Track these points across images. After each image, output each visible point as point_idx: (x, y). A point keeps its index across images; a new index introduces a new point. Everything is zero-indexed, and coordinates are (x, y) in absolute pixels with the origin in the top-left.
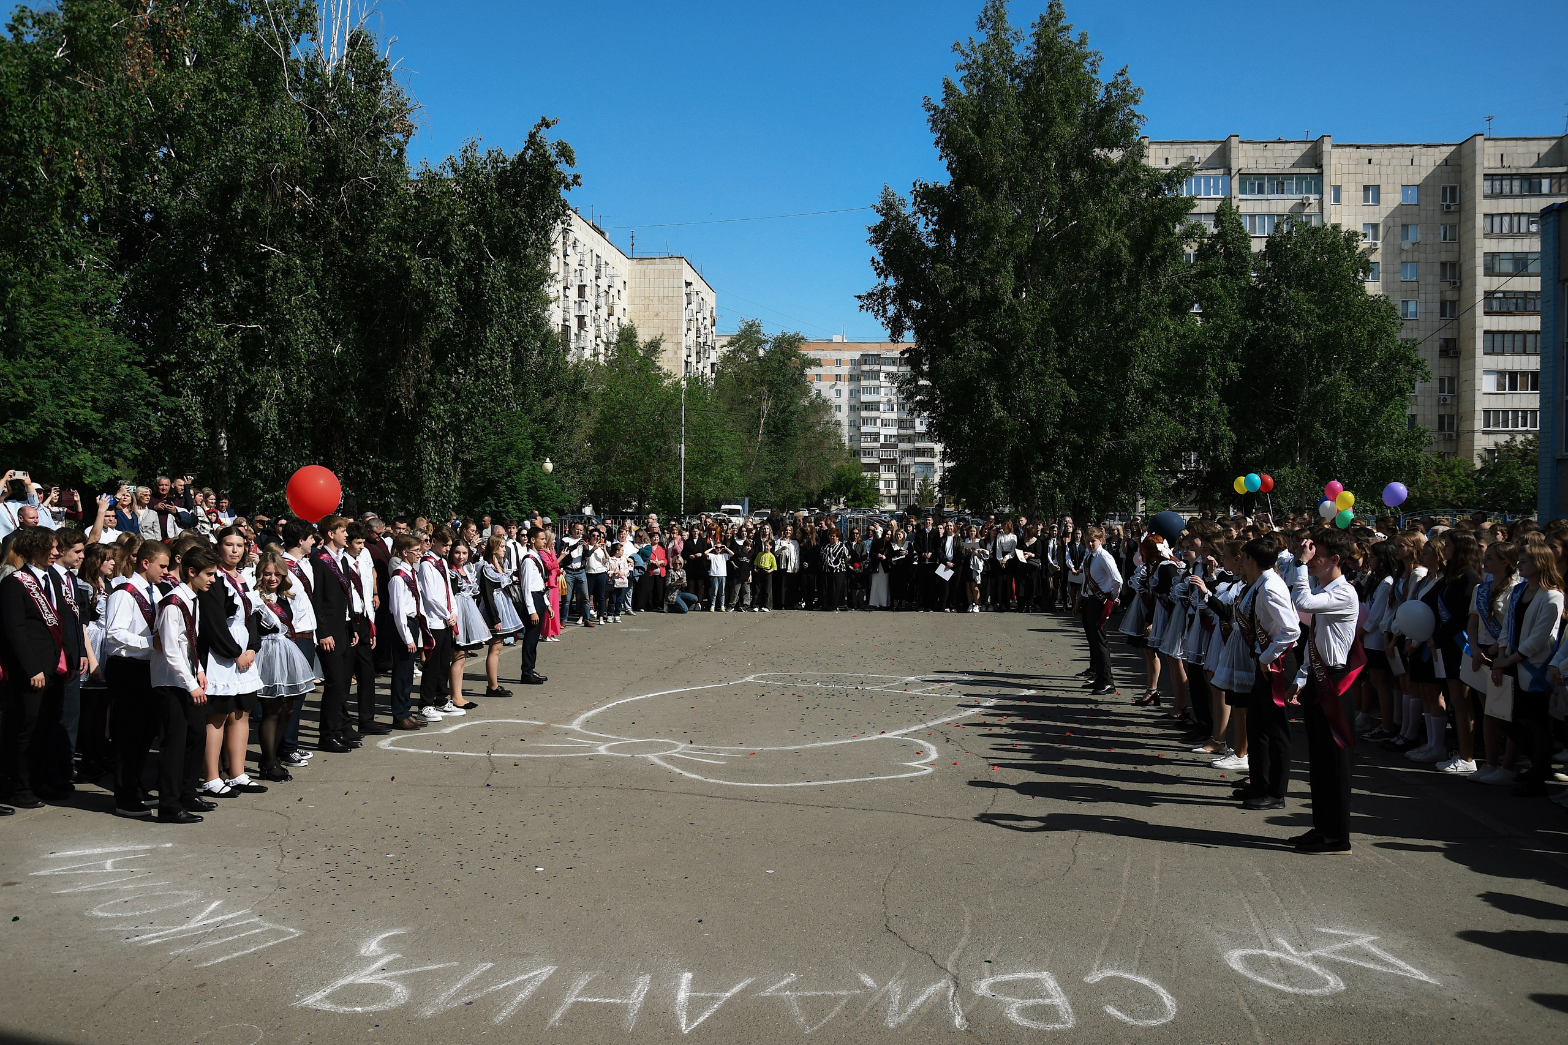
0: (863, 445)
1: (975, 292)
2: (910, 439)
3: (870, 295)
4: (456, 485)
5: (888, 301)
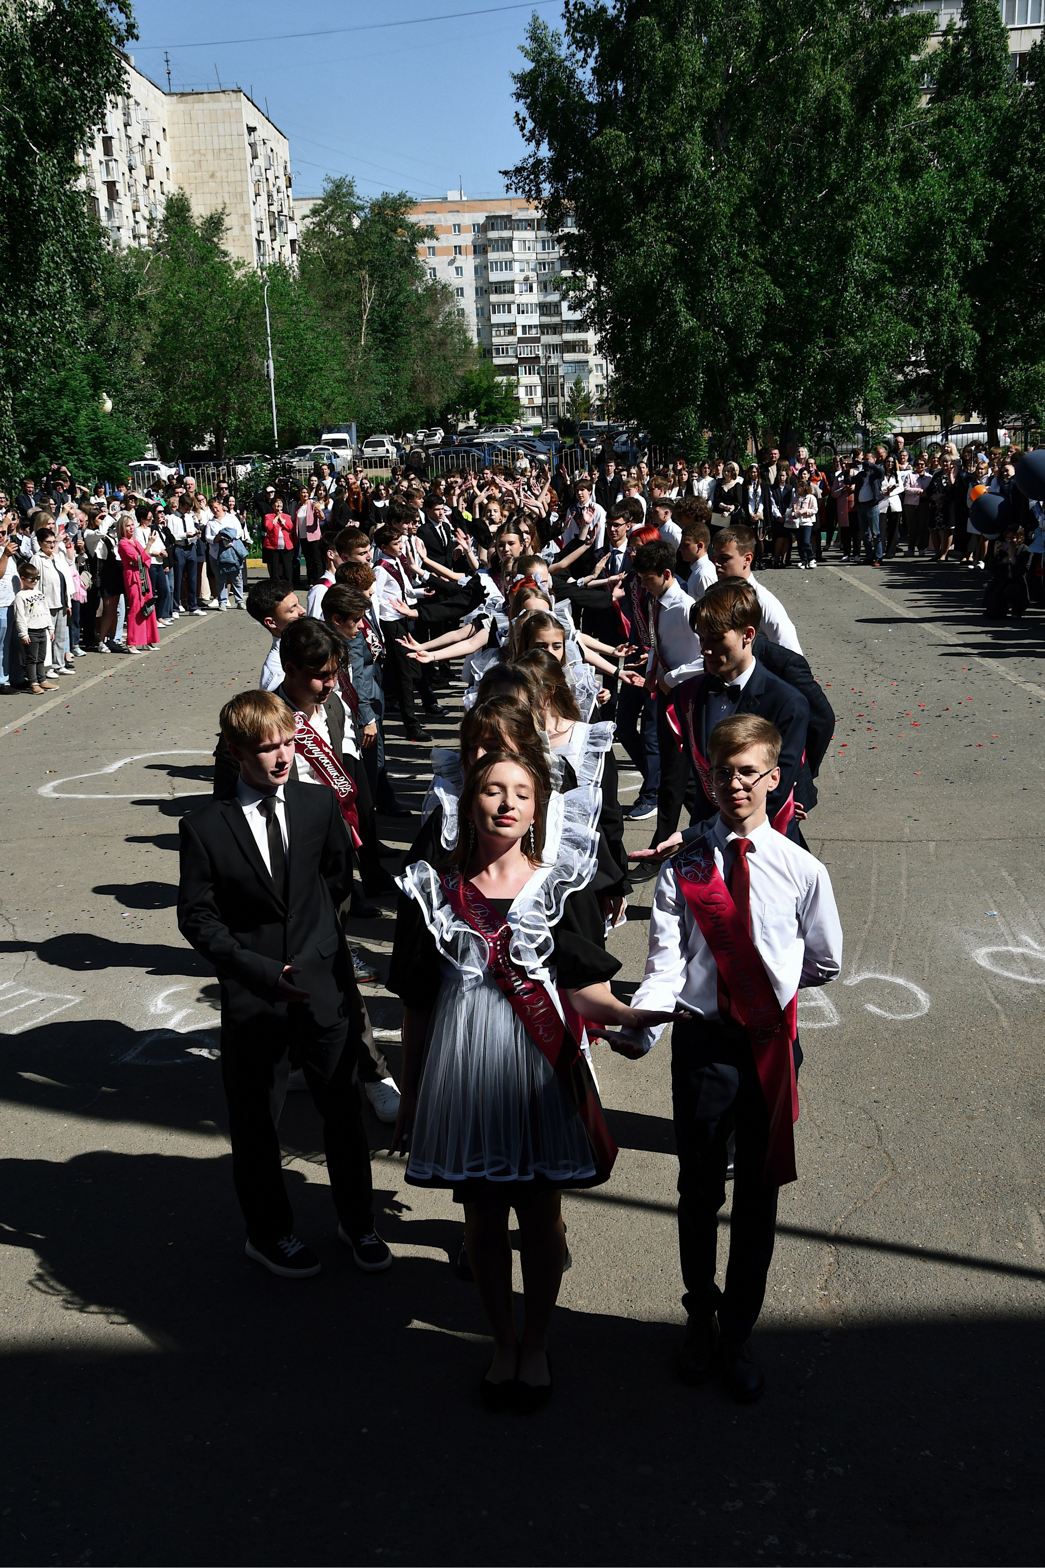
0: (495, 340)
1: (655, 165)
2: (555, 329)
3: (518, 170)
4: (21, 452)
5: (542, 177)
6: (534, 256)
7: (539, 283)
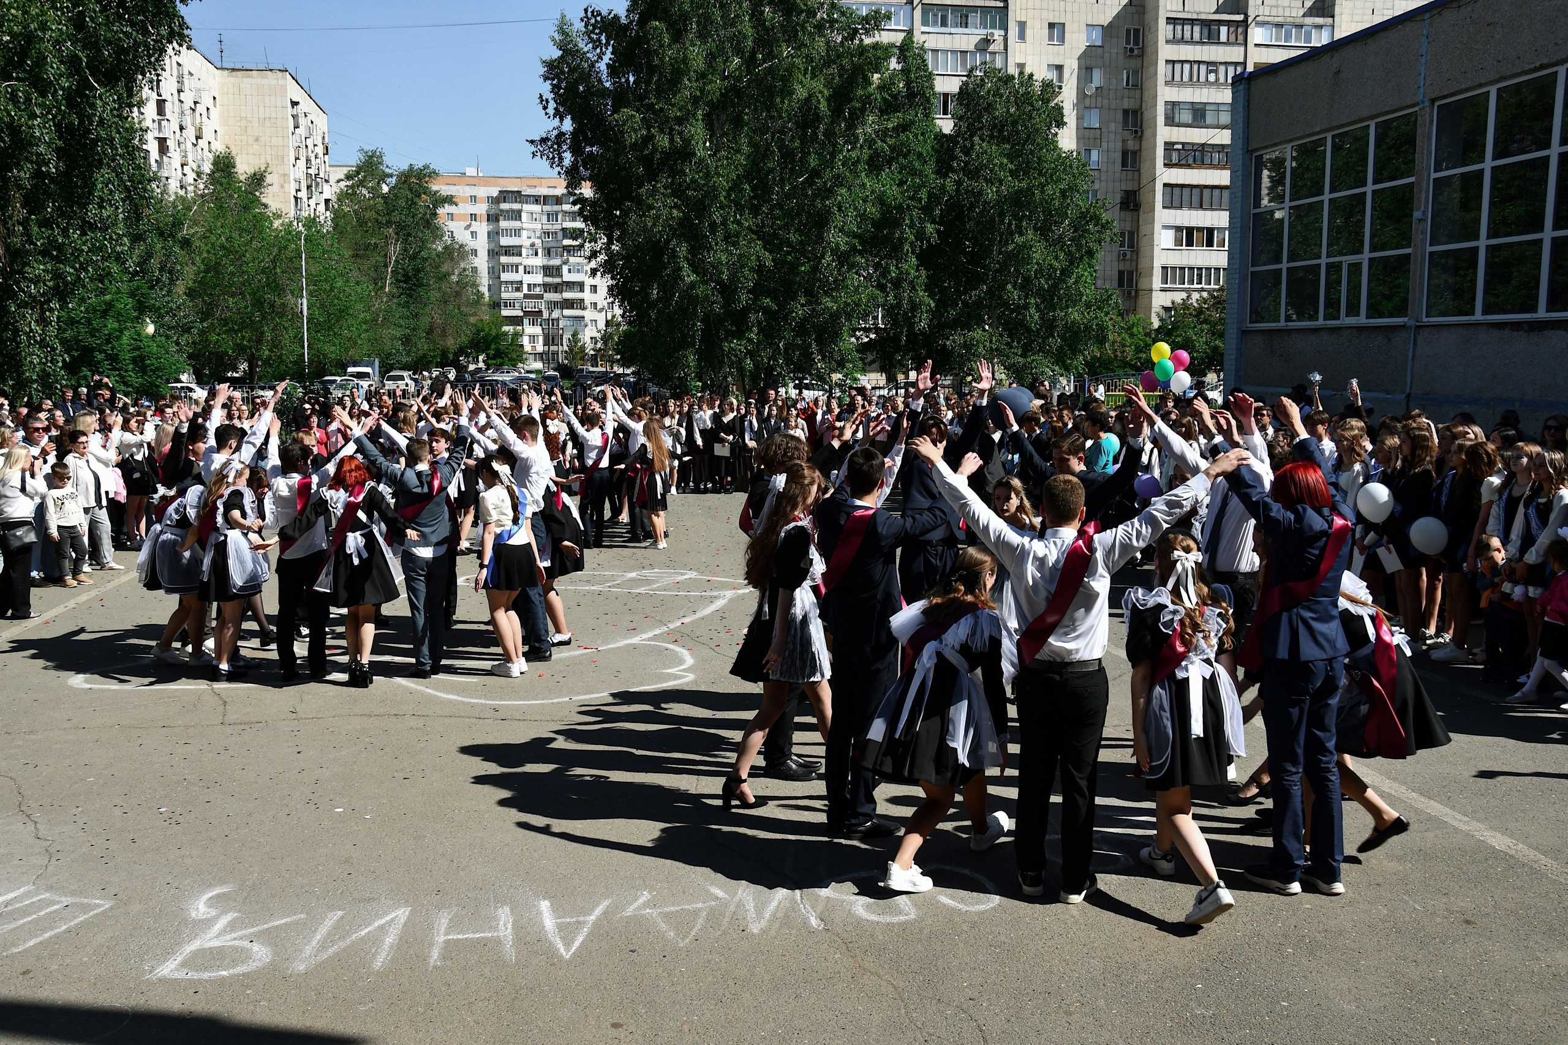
0: (504, 295)
2: (556, 288)
6: (540, 226)
7: (544, 249)
